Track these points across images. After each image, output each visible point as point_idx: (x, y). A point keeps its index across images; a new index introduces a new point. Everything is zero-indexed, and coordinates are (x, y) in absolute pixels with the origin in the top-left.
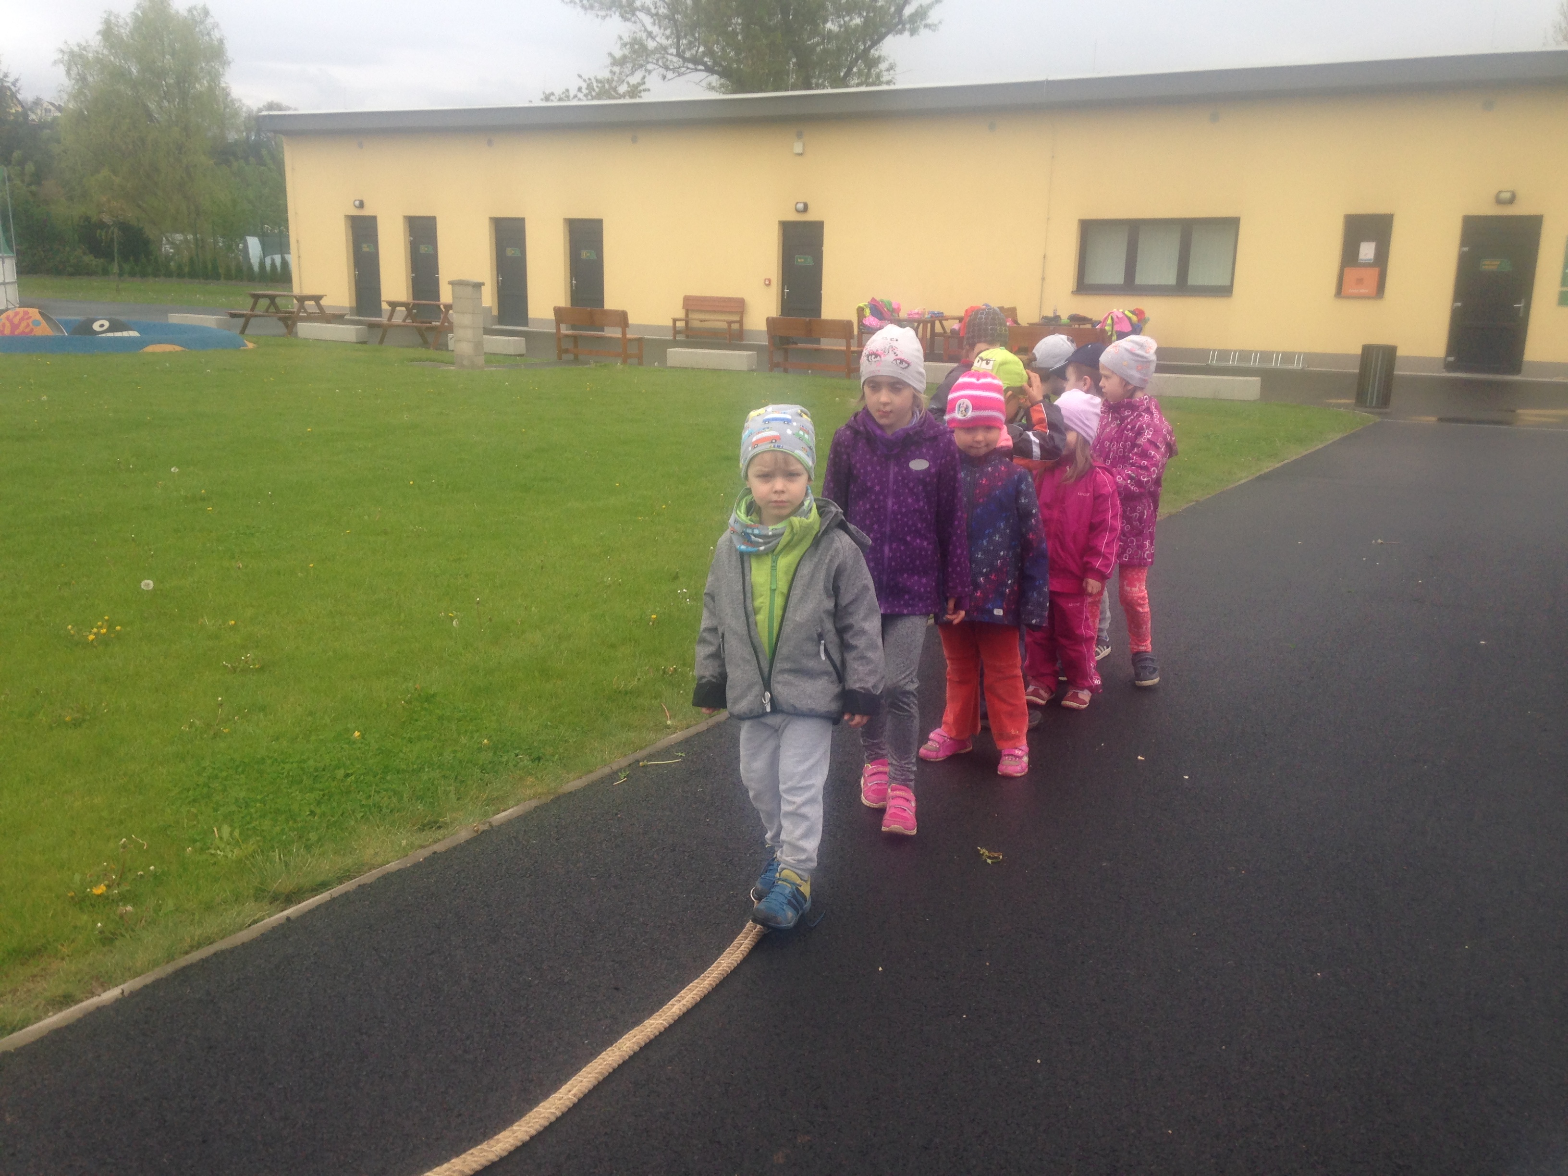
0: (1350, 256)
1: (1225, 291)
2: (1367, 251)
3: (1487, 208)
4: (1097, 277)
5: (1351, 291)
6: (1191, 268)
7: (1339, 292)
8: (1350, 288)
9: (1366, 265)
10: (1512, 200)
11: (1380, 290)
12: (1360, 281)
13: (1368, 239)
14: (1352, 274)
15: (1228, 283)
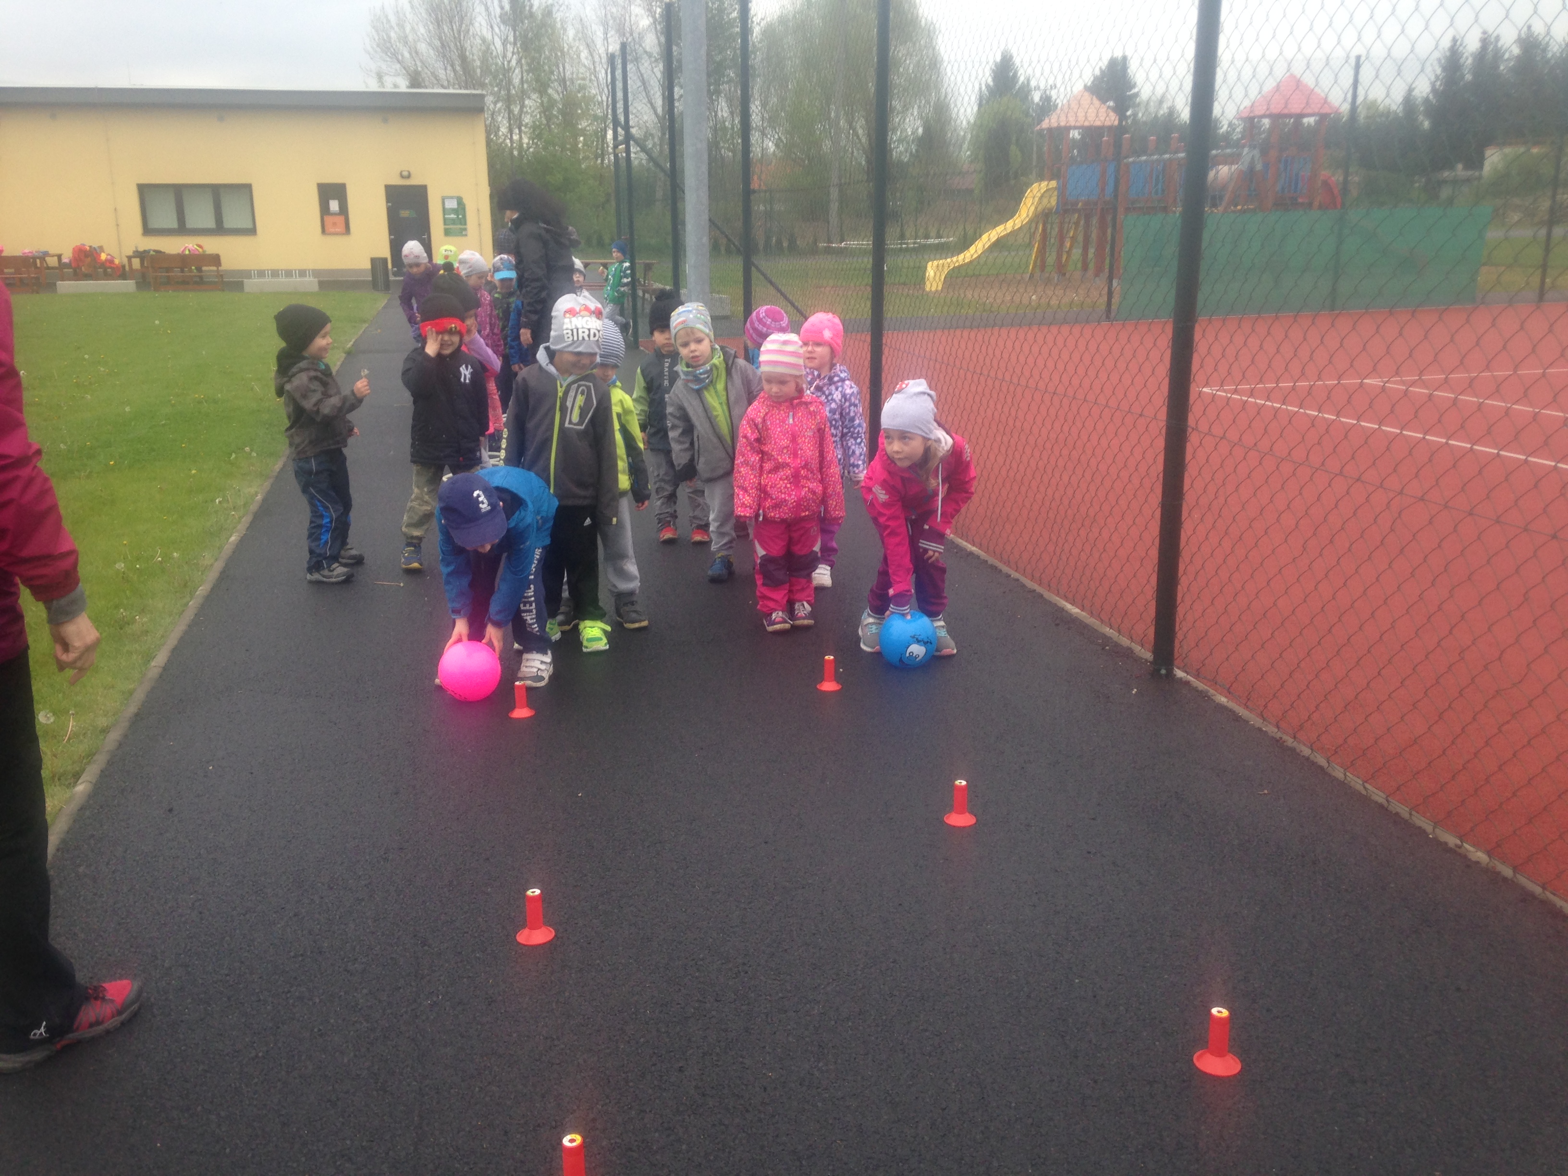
0: (325, 209)
1: (252, 231)
2: (334, 206)
3: (397, 181)
4: (154, 224)
5: (331, 230)
6: (224, 216)
7: (324, 231)
8: (330, 228)
9: (335, 214)
10: (409, 176)
11: (347, 230)
12: (334, 224)
13: (334, 199)
14: (328, 219)
15: (250, 226)
